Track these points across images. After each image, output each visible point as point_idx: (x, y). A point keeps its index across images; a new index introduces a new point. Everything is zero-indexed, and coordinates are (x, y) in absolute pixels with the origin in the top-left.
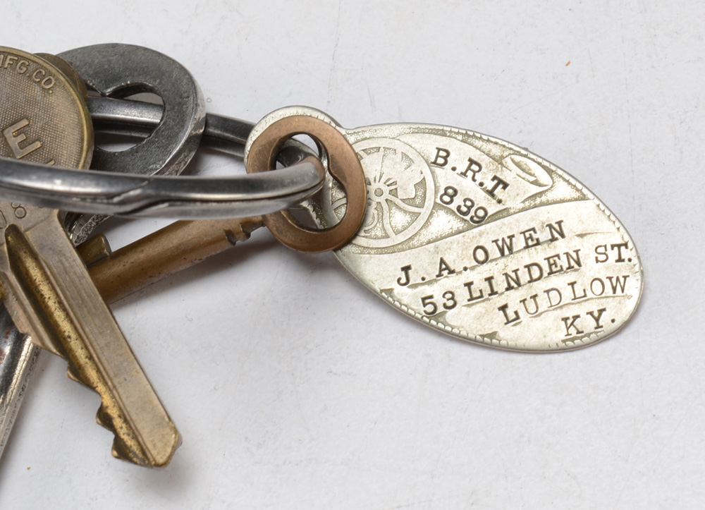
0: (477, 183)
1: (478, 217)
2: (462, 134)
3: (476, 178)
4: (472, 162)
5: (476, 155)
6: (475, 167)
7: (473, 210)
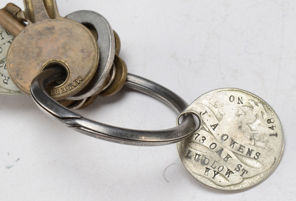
0: (4, 76)
1: (2, 63)
2: (11, 93)
3: (5, 77)
4: (7, 83)
5: (6, 86)
6: (6, 81)
7: (4, 65)
